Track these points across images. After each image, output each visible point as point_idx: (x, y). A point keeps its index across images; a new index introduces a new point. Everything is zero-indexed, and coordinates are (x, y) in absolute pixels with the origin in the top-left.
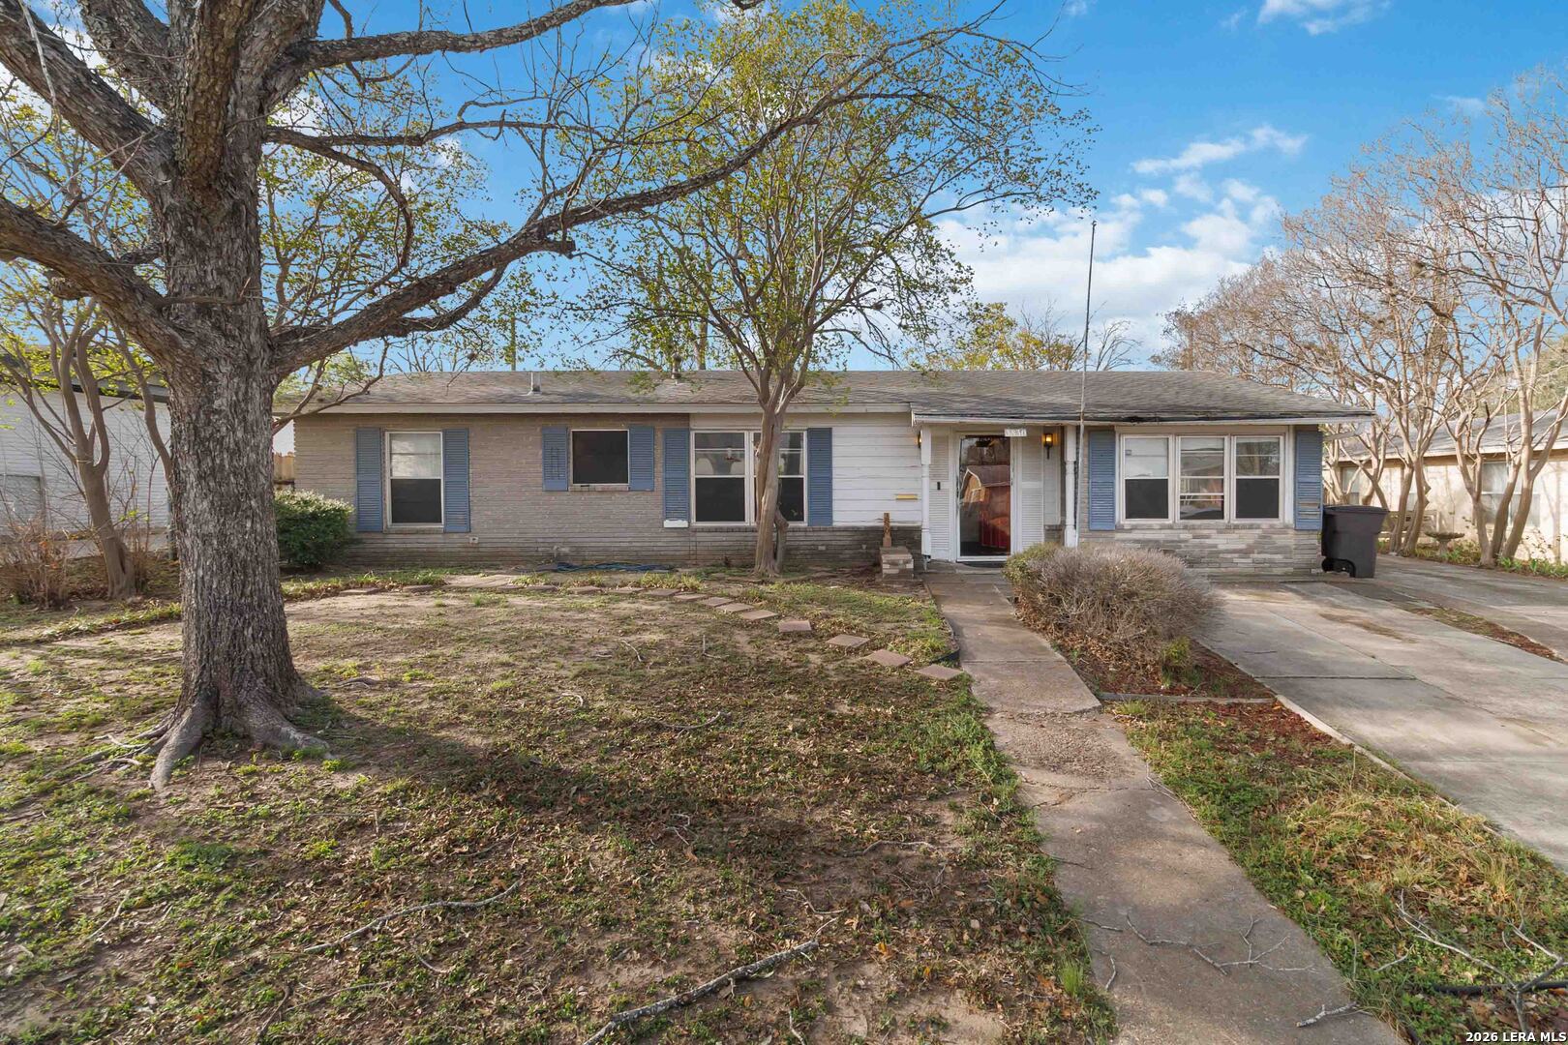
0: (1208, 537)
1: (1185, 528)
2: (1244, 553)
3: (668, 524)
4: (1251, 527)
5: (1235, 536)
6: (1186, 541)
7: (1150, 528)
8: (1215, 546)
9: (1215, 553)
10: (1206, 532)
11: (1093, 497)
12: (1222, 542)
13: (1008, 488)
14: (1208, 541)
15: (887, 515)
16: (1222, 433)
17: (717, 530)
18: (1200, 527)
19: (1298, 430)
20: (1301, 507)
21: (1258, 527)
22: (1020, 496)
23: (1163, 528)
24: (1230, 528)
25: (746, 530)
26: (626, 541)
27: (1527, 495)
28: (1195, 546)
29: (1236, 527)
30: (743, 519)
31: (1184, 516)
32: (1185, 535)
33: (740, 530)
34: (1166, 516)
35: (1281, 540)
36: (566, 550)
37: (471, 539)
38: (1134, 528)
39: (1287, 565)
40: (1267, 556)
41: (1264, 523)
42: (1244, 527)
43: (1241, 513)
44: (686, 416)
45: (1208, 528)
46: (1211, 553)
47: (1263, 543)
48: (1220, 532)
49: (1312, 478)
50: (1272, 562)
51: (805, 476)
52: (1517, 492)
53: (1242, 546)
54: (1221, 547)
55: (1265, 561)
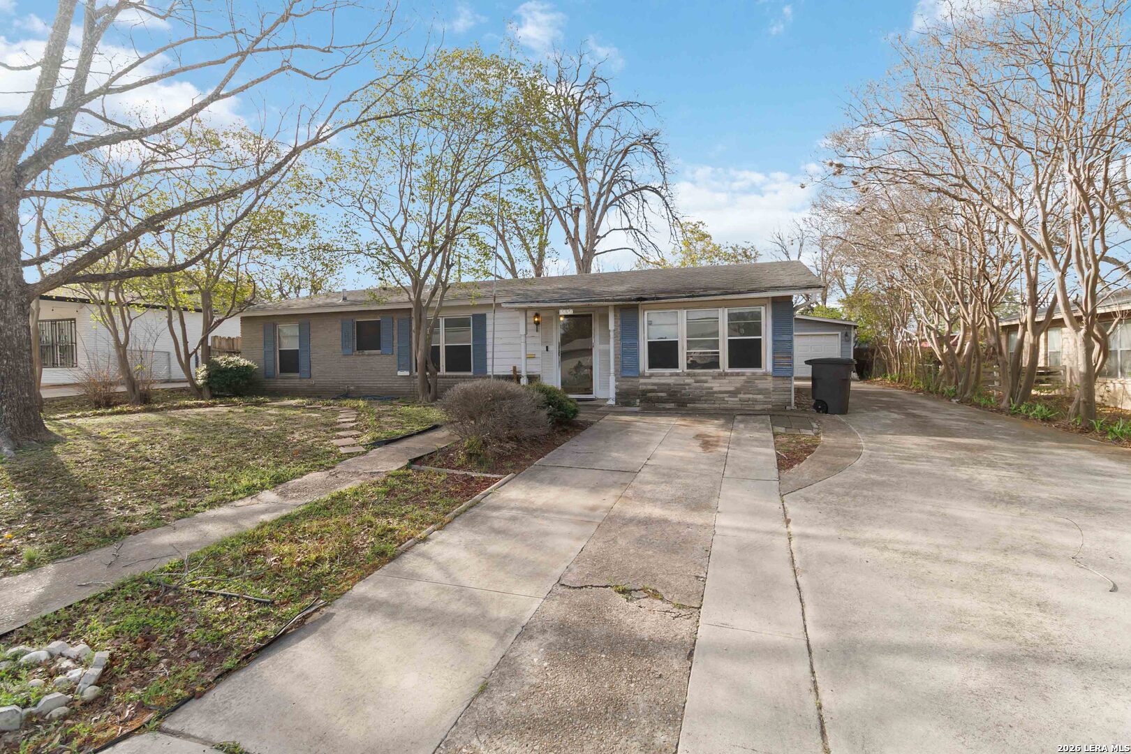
0: (706, 382)
1: (688, 375)
2: (733, 393)
3: (400, 373)
4: (738, 374)
5: (724, 381)
6: (688, 385)
7: (663, 375)
8: (711, 388)
9: (711, 393)
10: (704, 378)
11: (624, 354)
12: (716, 385)
13: (591, 349)
14: (706, 385)
15: (515, 367)
16: (716, 306)
18: (699, 375)
19: (775, 300)
20: (777, 360)
21: (743, 374)
22: (598, 353)
23: (672, 375)
24: (723, 375)
26: (381, 383)
28: (696, 388)
29: (726, 374)
31: (689, 366)
32: (689, 380)
34: (677, 367)
35: (761, 384)
37: (310, 382)
38: (651, 376)
39: (766, 403)
40: (751, 396)
41: (748, 371)
42: (732, 374)
43: (732, 364)
44: (408, 310)
45: (705, 375)
46: (708, 393)
47: (748, 386)
48: (714, 378)
49: (786, 337)
50: (756, 401)
51: (471, 344)
53: (732, 389)
54: (715, 389)
55: (749, 400)
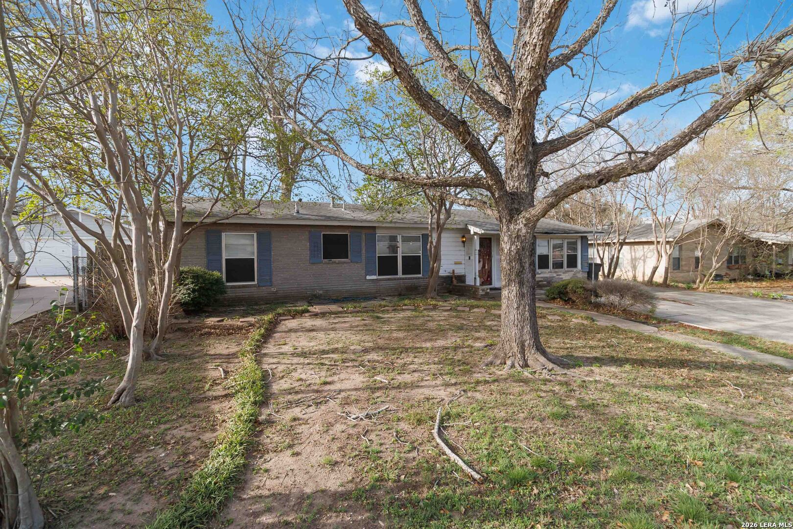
3: (368, 277)
4: (570, 271)
15: (454, 271)
16: (563, 238)
17: (389, 279)
19: (582, 237)
20: (582, 264)
21: (572, 271)
24: (566, 272)
25: (398, 279)
26: (349, 286)
27: (618, 258)
30: (397, 274)
31: (553, 268)
33: (395, 279)
34: (548, 268)
35: (578, 275)
36: (321, 292)
37: (273, 289)
41: (574, 270)
43: (567, 266)
44: (374, 228)
47: (574, 276)
49: (586, 254)
51: (421, 254)
52: (615, 257)
